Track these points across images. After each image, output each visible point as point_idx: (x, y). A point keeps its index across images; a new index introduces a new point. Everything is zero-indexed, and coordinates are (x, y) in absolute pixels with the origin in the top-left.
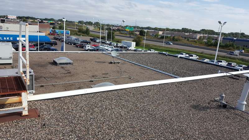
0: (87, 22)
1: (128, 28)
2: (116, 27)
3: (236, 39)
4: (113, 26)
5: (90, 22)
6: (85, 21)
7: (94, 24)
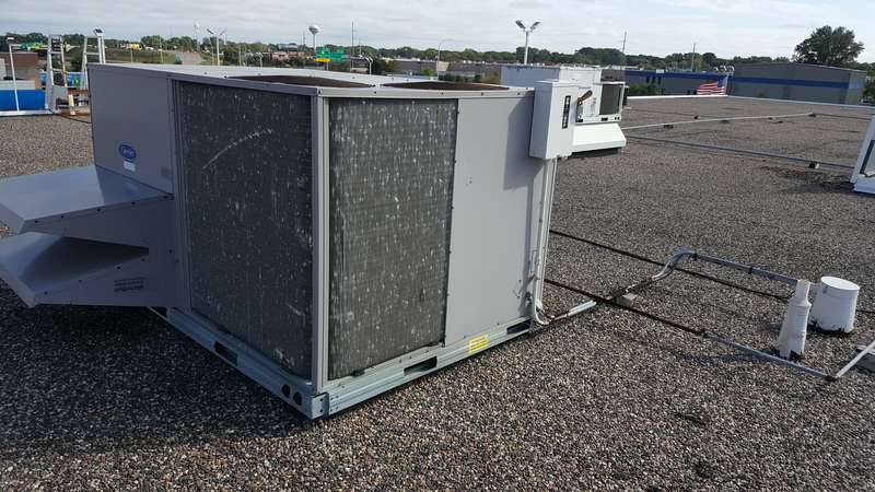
0: (173, 40)
1: (326, 53)
2: (283, 53)
3: (662, 71)
4: (275, 48)
5: (187, 38)
6: (166, 38)
7: (202, 47)
